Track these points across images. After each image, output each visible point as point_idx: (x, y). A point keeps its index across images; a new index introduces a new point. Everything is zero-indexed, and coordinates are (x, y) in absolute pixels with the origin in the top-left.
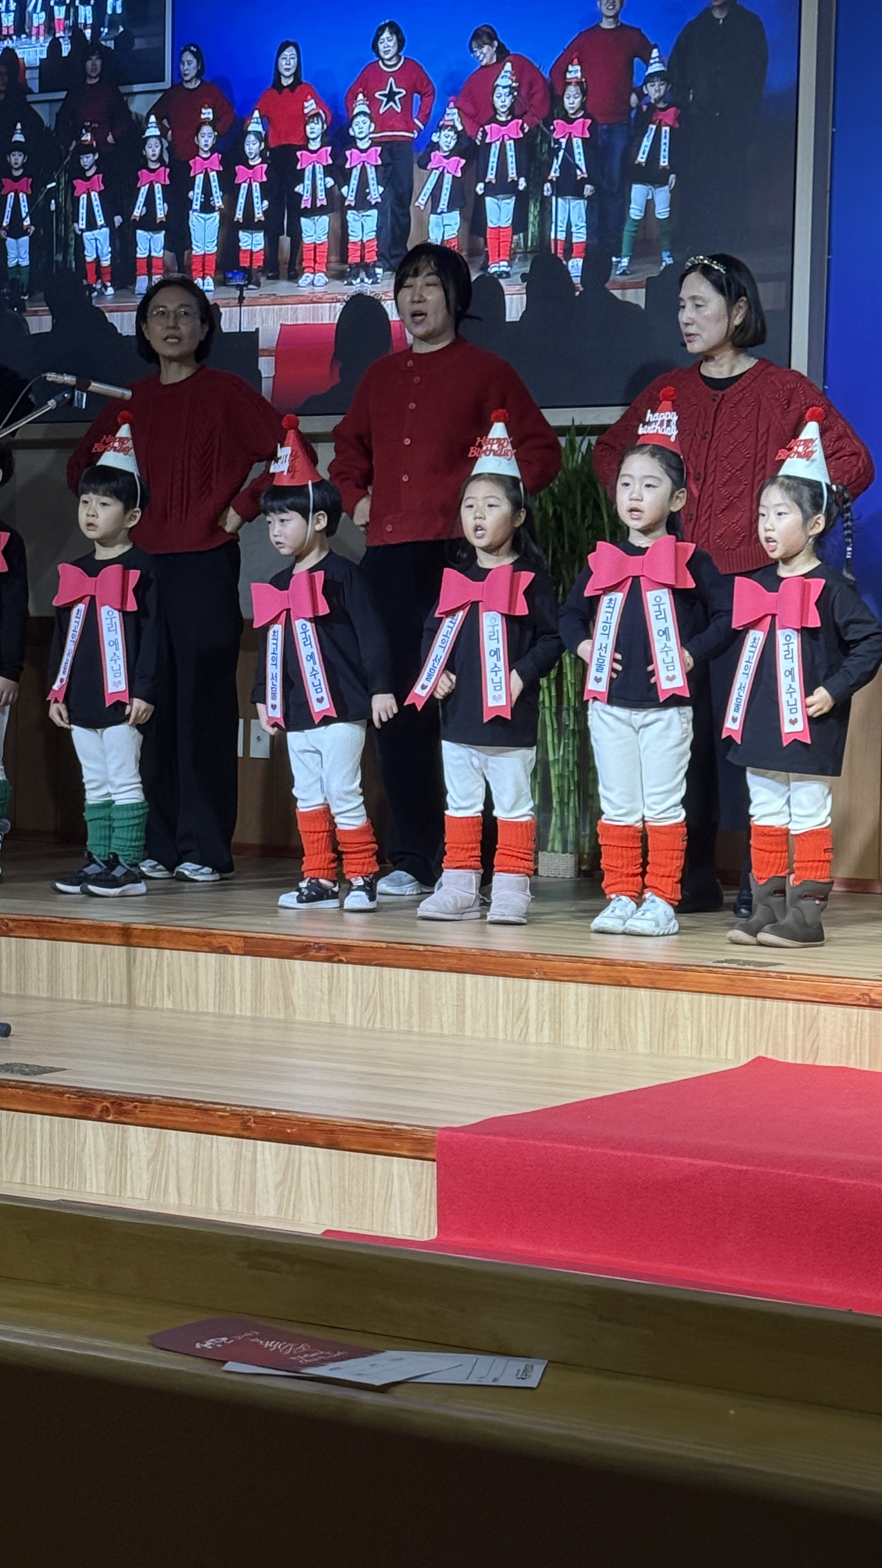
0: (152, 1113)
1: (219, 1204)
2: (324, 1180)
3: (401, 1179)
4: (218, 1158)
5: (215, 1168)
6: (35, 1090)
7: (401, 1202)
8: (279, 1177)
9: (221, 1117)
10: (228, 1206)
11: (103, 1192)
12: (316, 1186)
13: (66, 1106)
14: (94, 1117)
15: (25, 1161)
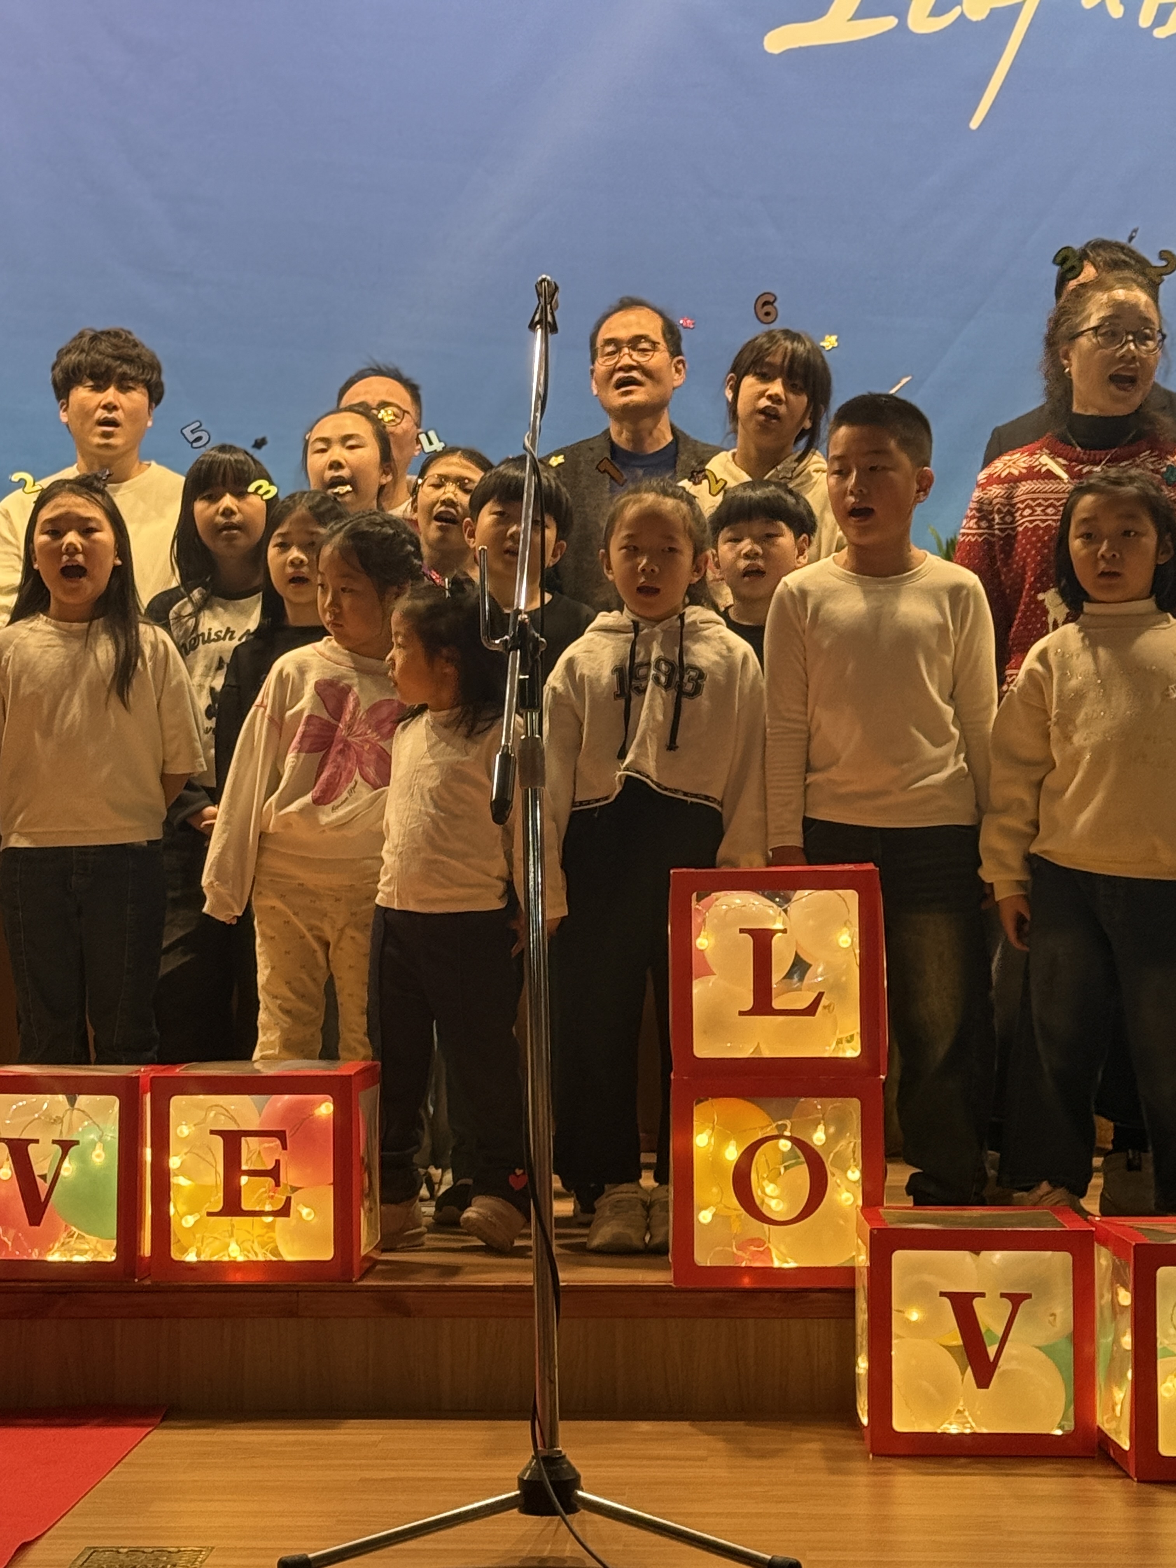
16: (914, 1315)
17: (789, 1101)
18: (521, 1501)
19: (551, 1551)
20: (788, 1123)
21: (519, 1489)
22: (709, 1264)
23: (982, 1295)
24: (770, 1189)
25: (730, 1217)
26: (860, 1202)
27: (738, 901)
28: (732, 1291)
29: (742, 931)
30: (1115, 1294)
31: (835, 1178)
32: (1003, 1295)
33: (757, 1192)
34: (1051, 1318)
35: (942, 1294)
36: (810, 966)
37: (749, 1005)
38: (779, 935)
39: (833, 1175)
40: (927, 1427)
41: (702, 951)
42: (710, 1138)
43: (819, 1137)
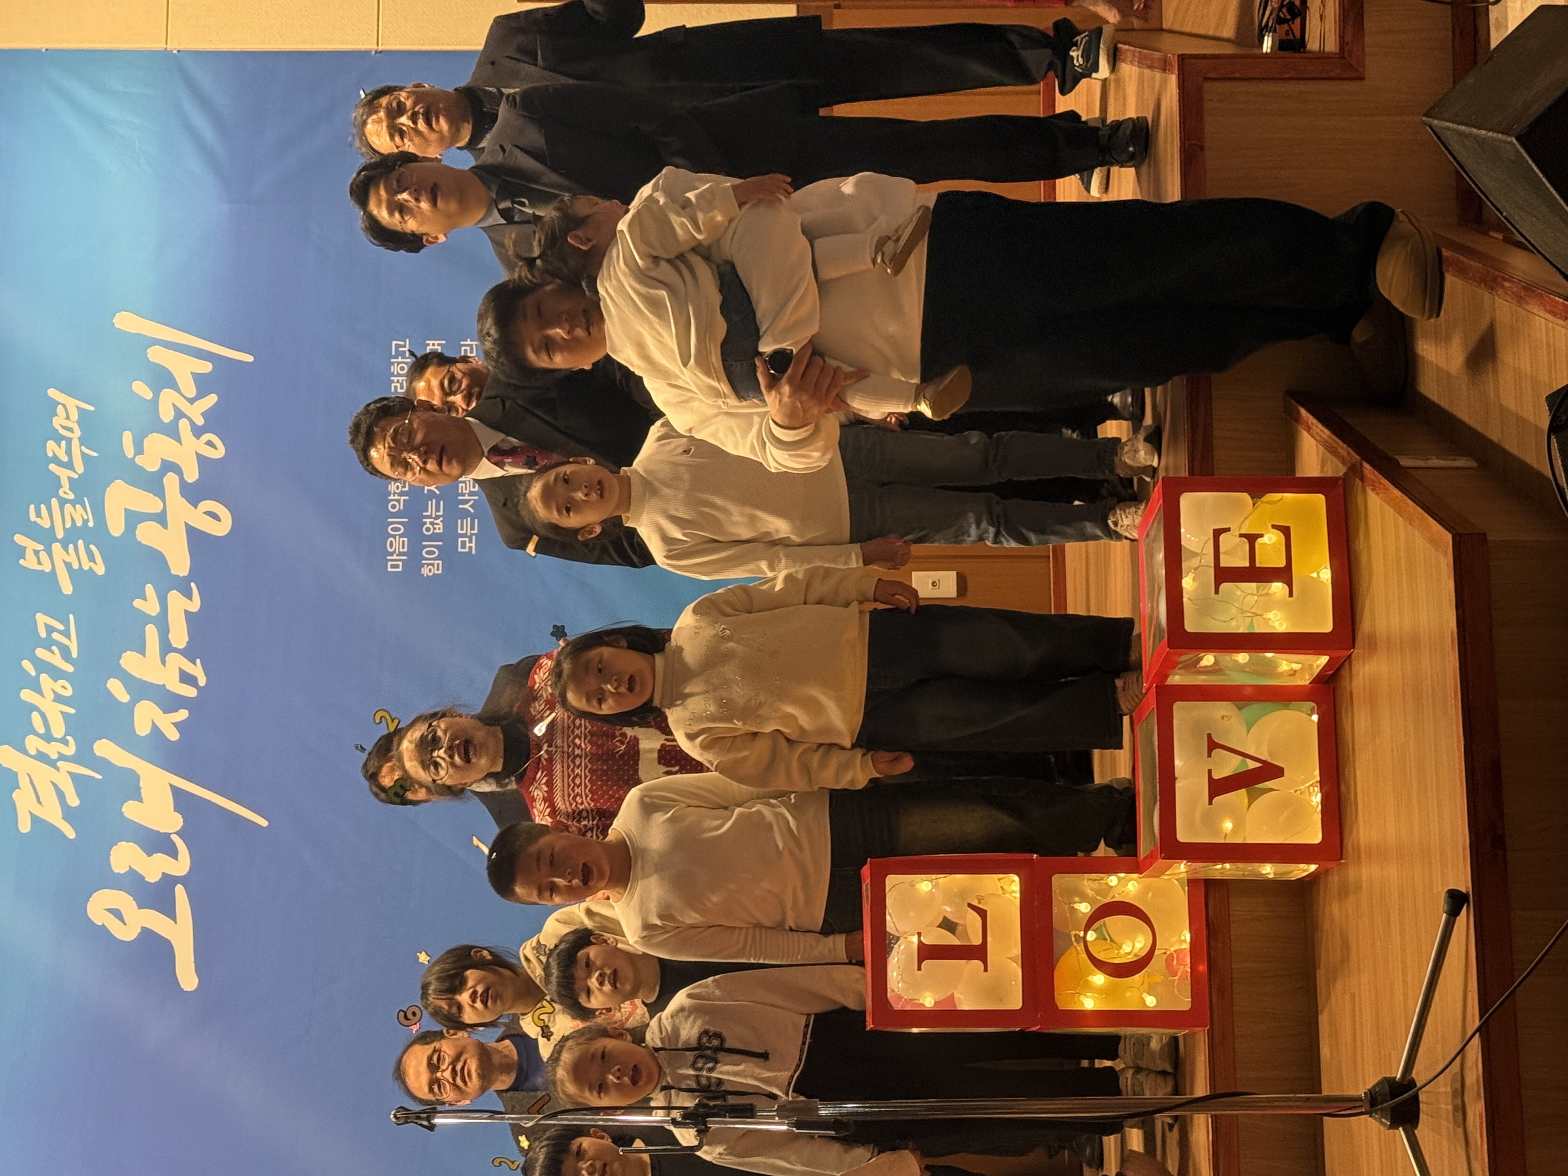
16: (1228, 825)
17: (1054, 931)
18: (1408, 1127)
19: (1446, 1104)
20: (1073, 933)
21: (1398, 1129)
22: (1190, 1000)
23: (1210, 771)
24: (1127, 948)
25: (1149, 984)
26: (1135, 876)
27: (895, 974)
28: (1210, 979)
29: (919, 969)
30: (1207, 671)
31: (1117, 895)
32: (1209, 755)
33: (1130, 958)
34: (1226, 719)
35: (1210, 803)
36: (945, 918)
37: (977, 964)
38: (922, 939)
39: (1114, 897)
40: (1317, 818)
41: (936, 1003)
42: (1087, 997)
43: (1084, 908)
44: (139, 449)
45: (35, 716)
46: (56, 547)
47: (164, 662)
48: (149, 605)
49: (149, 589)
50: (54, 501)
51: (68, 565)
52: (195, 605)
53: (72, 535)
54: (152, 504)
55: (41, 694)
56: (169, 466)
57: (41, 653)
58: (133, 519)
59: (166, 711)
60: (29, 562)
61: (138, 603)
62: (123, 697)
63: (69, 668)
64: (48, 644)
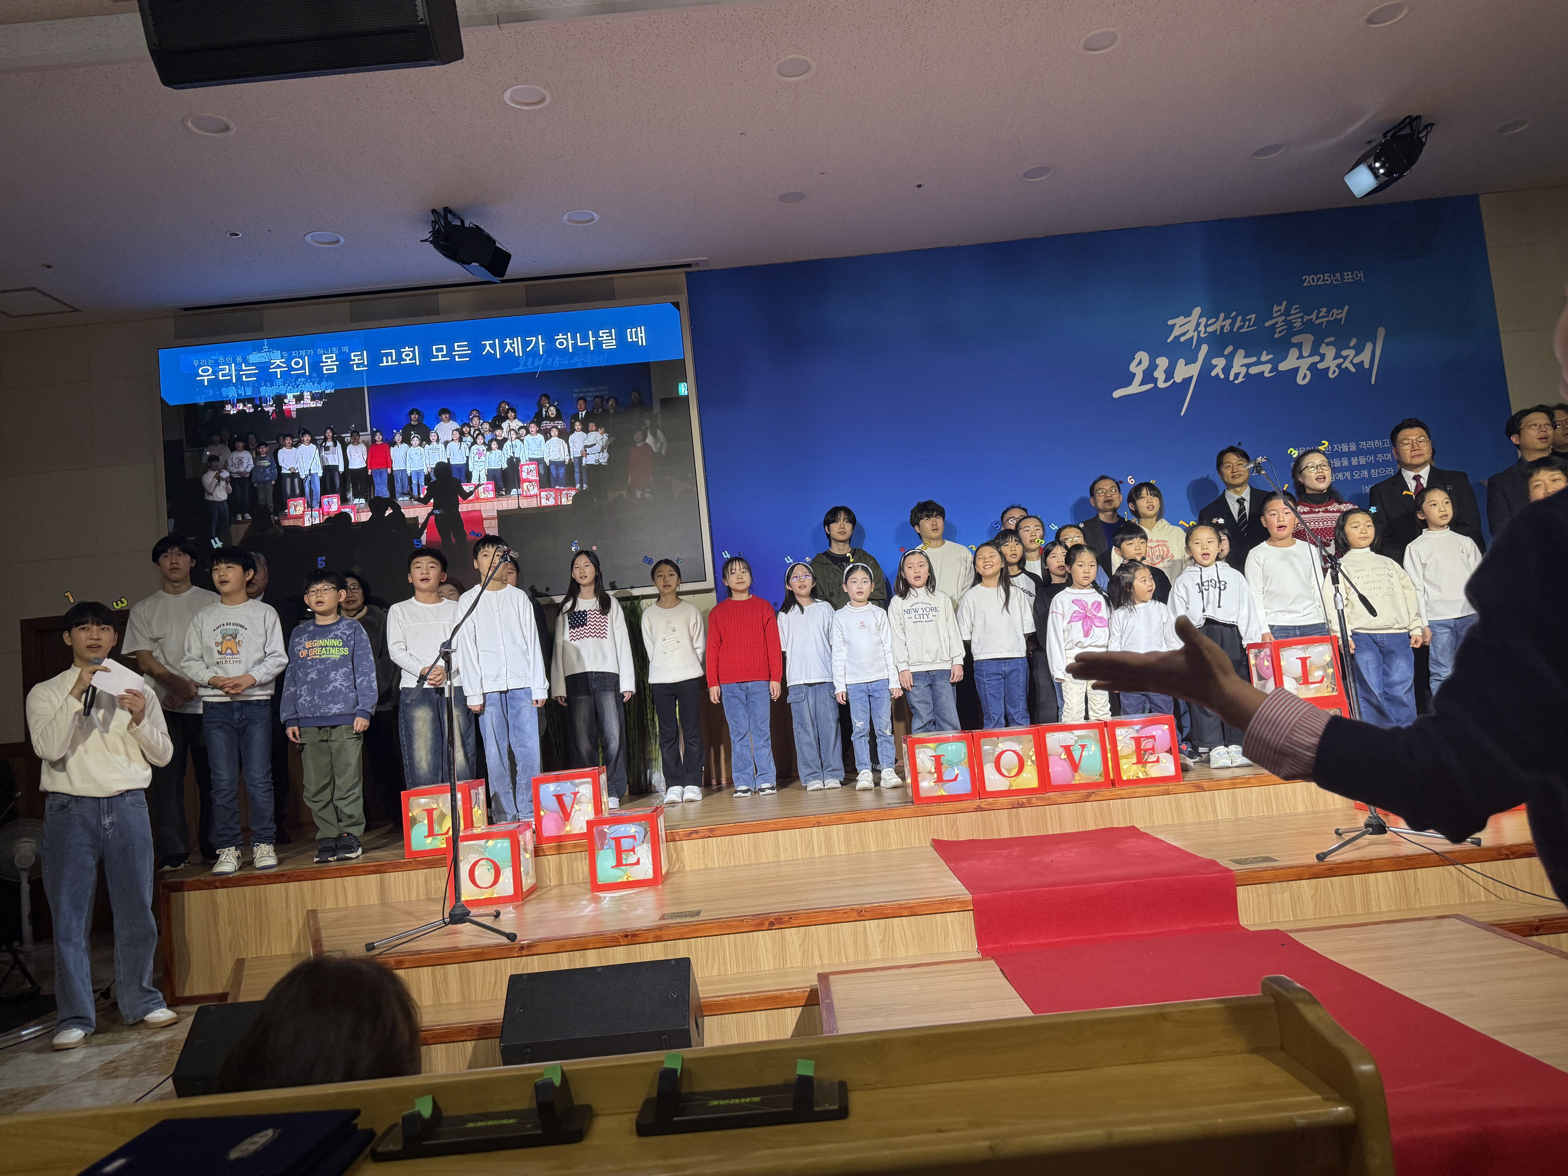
0: (801, 919)
1: (846, 960)
2: (908, 933)
3: (953, 924)
4: (843, 935)
5: (842, 940)
6: (724, 922)
7: (954, 935)
8: (881, 937)
9: (845, 913)
10: (852, 958)
11: (772, 968)
12: (903, 936)
13: (746, 926)
14: (764, 928)
15: (719, 961)
38: (1308, 658)
44: (1328, 344)
45: (1214, 320)
46: (1283, 318)
47: (1242, 366)
48: (1265, 357)
49: (1271, 356)
50: (1302, 314)
51: (1277, 323)
52: (1267, 375)
53: (1289, 323)
54: (1306, 353)
55: (1223, 321)
56: (1323, 357)
57: (1240, 318)
58: (1299, 346)
59: (1222, 369)
60: (1276, 308)
61: (1265, 353)
62: (1226, 353)
63: (1235, 330)
64: (1244, 320)
